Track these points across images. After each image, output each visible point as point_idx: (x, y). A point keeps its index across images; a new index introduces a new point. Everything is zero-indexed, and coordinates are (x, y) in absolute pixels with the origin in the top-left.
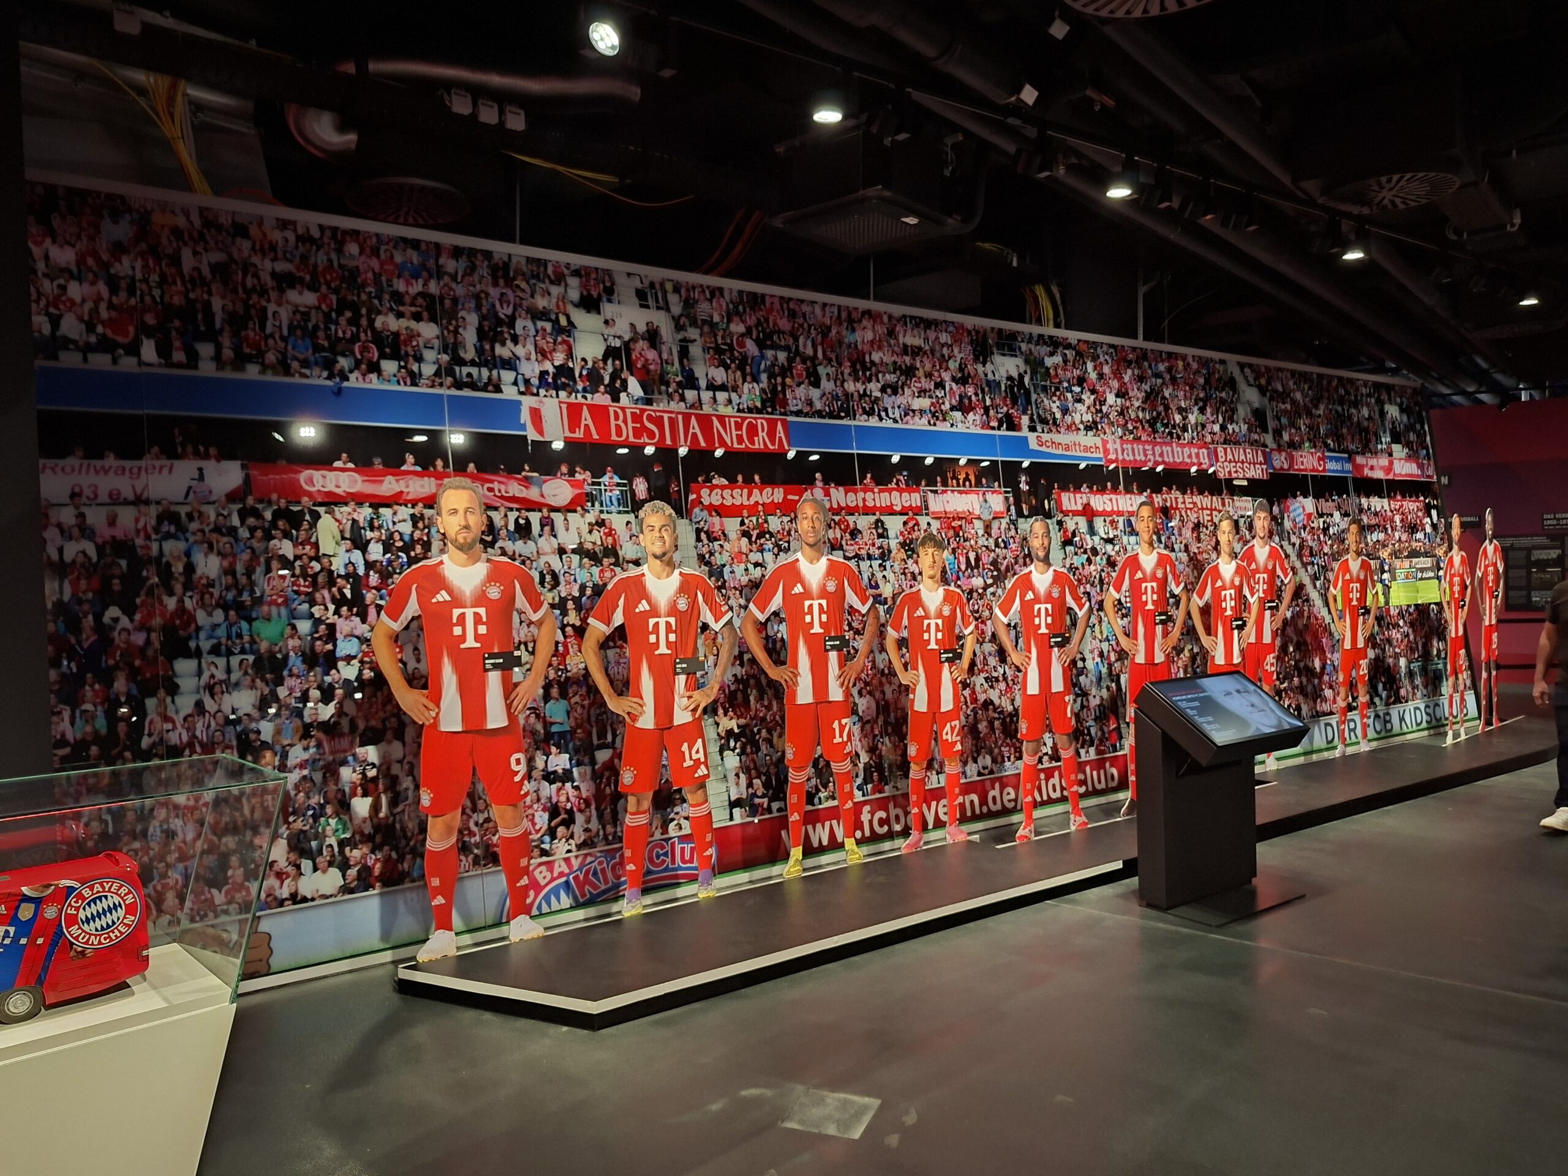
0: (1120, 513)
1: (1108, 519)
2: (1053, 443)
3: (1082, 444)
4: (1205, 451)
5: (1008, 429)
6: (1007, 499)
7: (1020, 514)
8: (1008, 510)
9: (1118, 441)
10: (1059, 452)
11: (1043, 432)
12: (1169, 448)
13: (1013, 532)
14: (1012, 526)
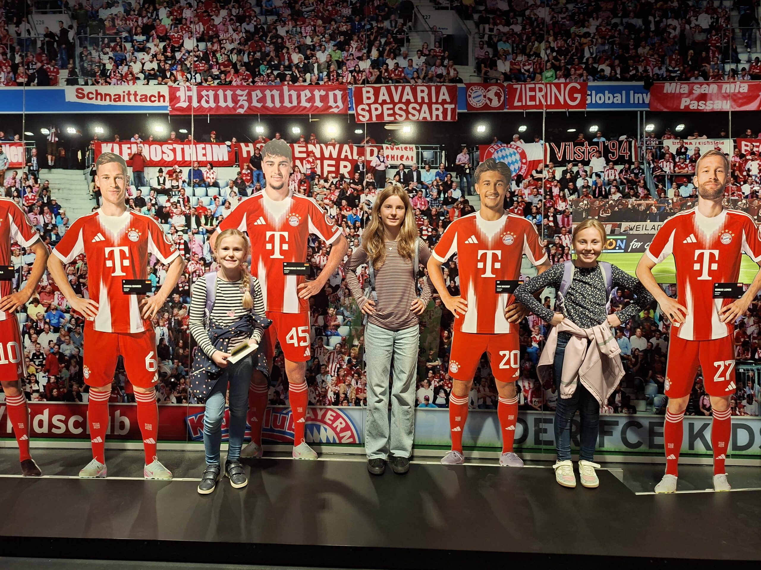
0: (184, 164)
1: (165, 170)
2: (97, 94)
3: (139, 93)
4: (339, 93)
5: (39, 84)
6: (28, 151)
7: (43, 164)
8: (29, 160)
9: (195, 88)
10: (107, 103)
11: (86, 84)
12: (276, 93)
13: (31, 182)
14: (31, 177)
